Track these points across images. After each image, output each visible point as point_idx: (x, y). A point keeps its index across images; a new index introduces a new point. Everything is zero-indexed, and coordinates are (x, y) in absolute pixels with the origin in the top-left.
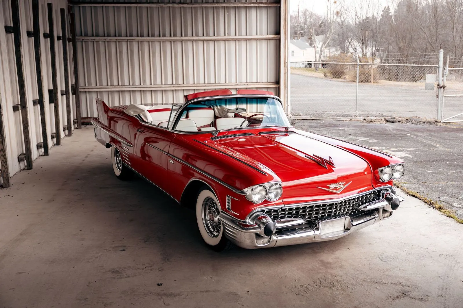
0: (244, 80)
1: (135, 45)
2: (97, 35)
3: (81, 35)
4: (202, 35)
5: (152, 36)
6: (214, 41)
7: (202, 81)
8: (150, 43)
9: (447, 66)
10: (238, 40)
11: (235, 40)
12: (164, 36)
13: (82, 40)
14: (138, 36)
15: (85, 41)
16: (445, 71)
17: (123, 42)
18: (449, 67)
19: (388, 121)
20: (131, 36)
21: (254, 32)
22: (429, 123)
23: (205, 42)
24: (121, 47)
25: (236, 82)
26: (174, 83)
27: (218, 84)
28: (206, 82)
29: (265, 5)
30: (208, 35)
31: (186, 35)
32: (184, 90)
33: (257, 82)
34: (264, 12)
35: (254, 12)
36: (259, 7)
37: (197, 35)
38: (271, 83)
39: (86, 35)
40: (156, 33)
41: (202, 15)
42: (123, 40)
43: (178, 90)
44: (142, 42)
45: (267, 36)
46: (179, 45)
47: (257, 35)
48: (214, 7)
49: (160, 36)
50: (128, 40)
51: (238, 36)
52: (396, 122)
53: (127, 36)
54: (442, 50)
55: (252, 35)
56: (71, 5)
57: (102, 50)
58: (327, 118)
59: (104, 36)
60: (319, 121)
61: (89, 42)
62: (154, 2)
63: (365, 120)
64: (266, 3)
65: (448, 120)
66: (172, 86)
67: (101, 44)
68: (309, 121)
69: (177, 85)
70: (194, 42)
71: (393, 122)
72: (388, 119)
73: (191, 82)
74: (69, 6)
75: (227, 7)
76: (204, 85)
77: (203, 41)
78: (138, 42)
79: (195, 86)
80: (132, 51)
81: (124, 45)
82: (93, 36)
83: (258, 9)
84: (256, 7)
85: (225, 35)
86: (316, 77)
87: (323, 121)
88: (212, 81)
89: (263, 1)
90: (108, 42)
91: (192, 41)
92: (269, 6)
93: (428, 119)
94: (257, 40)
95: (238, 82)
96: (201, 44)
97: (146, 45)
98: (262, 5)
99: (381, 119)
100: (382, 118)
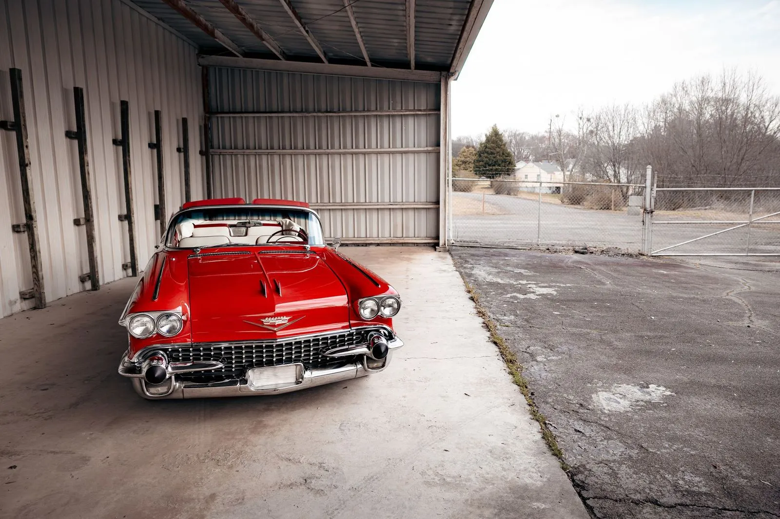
0: (399, 199)
1: (276, 159)
2: (236, 148)
3: (219, 148)
4: (351, 147)
5: (295, 149)
6: (364, 154)
7: (350, 200)
8: (293, 156)
9: (655, 185)
10: (392, 154)
11: (389, 154)
12: (308, 148)
13: (219, 153)
14: (279, 149)
15: (223, 155)
16: (653, 192)
17: (263, 156)
18: (657, 187)
19: (576, 252)
20: (272, 148)
21: (411, 144)
22: (631, 256)
23: (354, 155)
24: (260, 161)
25: (390, 202)
26: (319, 202)
27: (369, 204)
28: (355, 201)
29: (423, 113)
30: (357, 147)
31: (333, 148)
32: (330, 209)
33: (414, 202)
34: (423, 121)
35: (411, 121)
36: (417, 115)
37: (345, 148)
38: (432, 203)
39: (224, 148)
40: (300, 145)
41: (351, 126)
42: (264, 154)
43: (324, 209)
44: (284, 155)
45: (426, 149)
46: (325, 158)
47: (414, 147)
48: (364, 116)
49: (303, 149)
50: (268, 153)
51: (393, 148)
52: (587, 253)
53: (267, 149)
54: (649, 167)
55: (409, 147)
56: (208, 115)
57: (241, 163)
58: (500, 246)
59: (243, 149)
60: (488, 249)
61: (227, 156)
62: (297, 111)
63: (548, 249)
64: (424, 110)
65: (657, 253)
66: (317, 204)
67: (240, 158)
68: (477, 249)
69: (322, 204)
70: (342, 155)
71: (583, 253)
72: (577, 249)
73: (338, 200)
74: (205, 116)
75: (379, 115)
76: (353, 204)
77: (352, 154)
78: (280, 155)
79: (342, 206)
80: (273, 165)
81: (264, 158)
82: (231, 148)
83: (415, 117)
84: (414, 115)
85: (377, 148)
86: (551, 203)
87: (494, 249)
88: (362, 200)
89: (422, 109)
90: (247, 155)
91: (340, 154)
92: (429, 114)
93: (630, 251)
94: (414, 153)
95: (392, 201)
96: (349, 157)
97: (288, 159)
98: (420, 113)
99: (569, 250)
100: (572, 248)
